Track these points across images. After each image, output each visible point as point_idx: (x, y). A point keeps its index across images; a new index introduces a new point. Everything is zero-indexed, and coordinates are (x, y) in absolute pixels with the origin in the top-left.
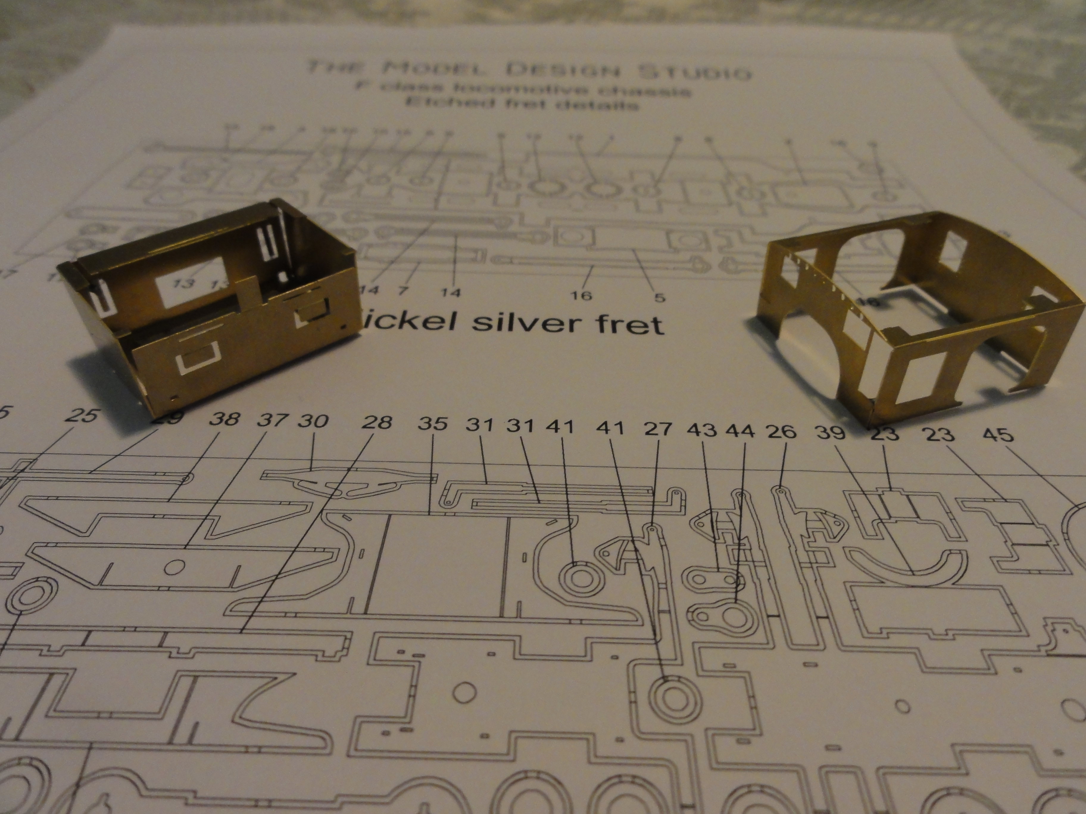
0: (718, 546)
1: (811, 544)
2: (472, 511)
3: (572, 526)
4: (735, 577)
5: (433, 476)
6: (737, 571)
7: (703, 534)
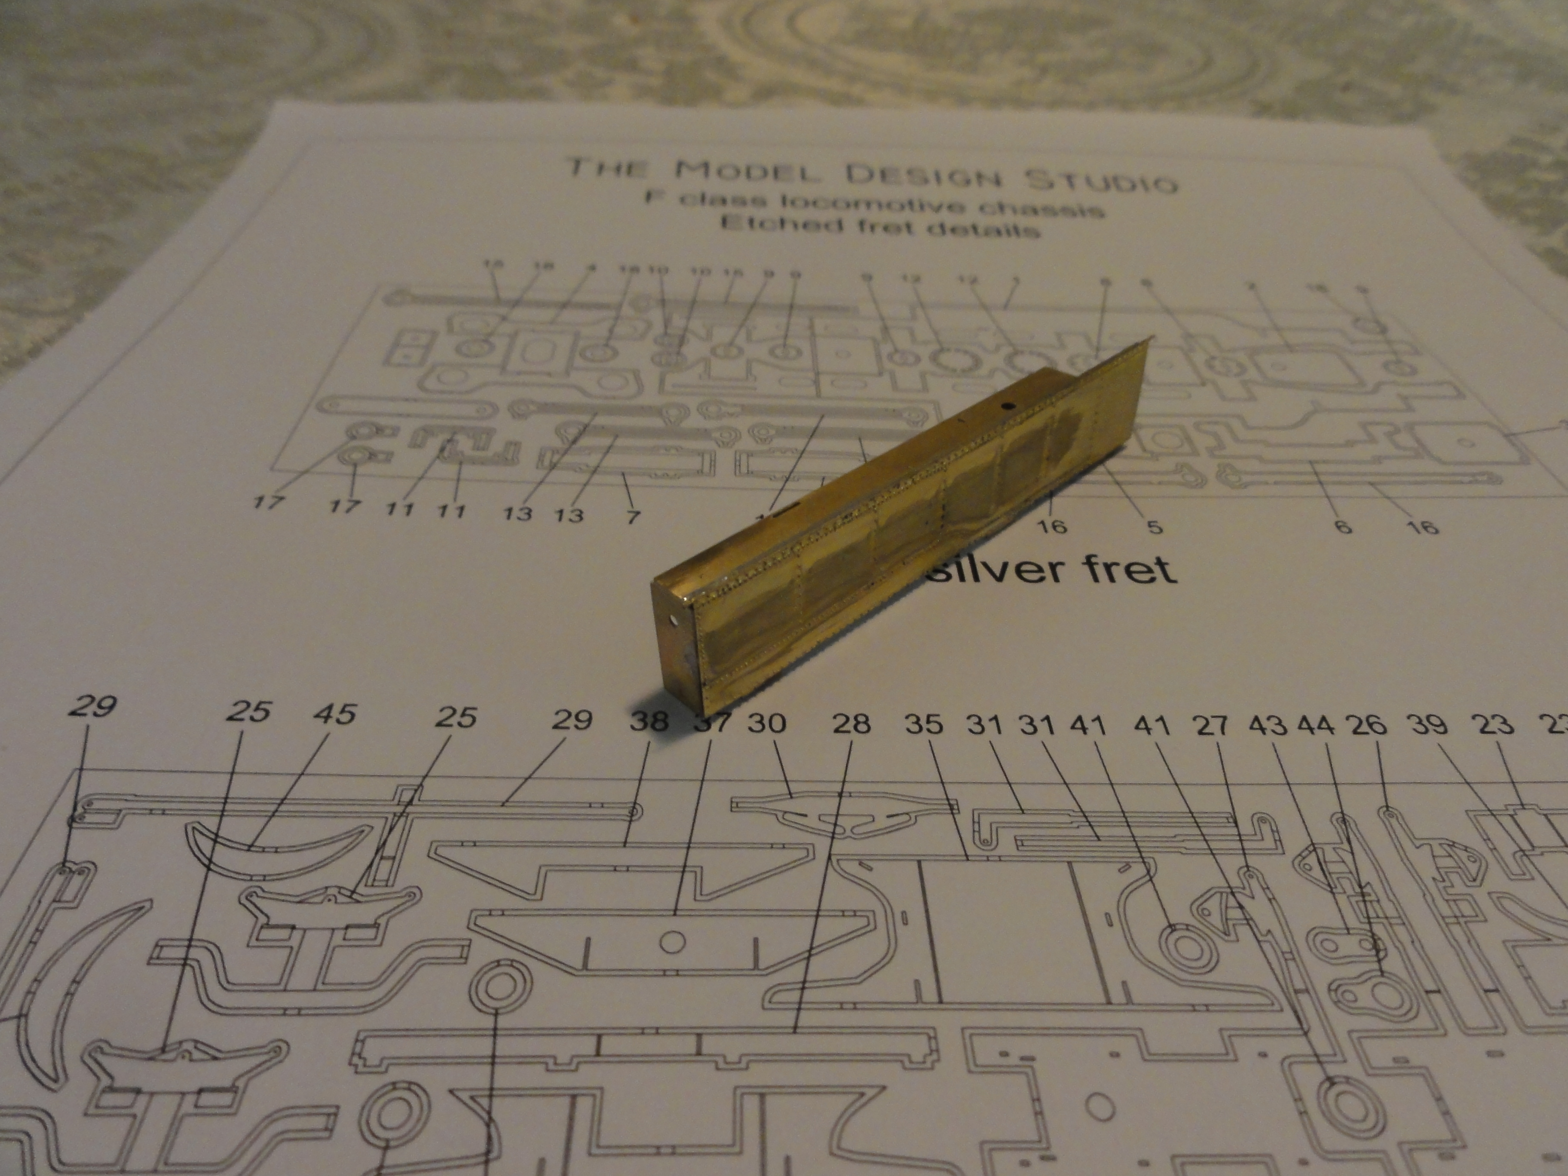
0: (1338, 897)
1: (1451, 891)
2: (1020, 854)
3: (1152, 873)
4: (1371, 940)
5: (952, 802)
6: (1371, 931)
7: (1314, 881)
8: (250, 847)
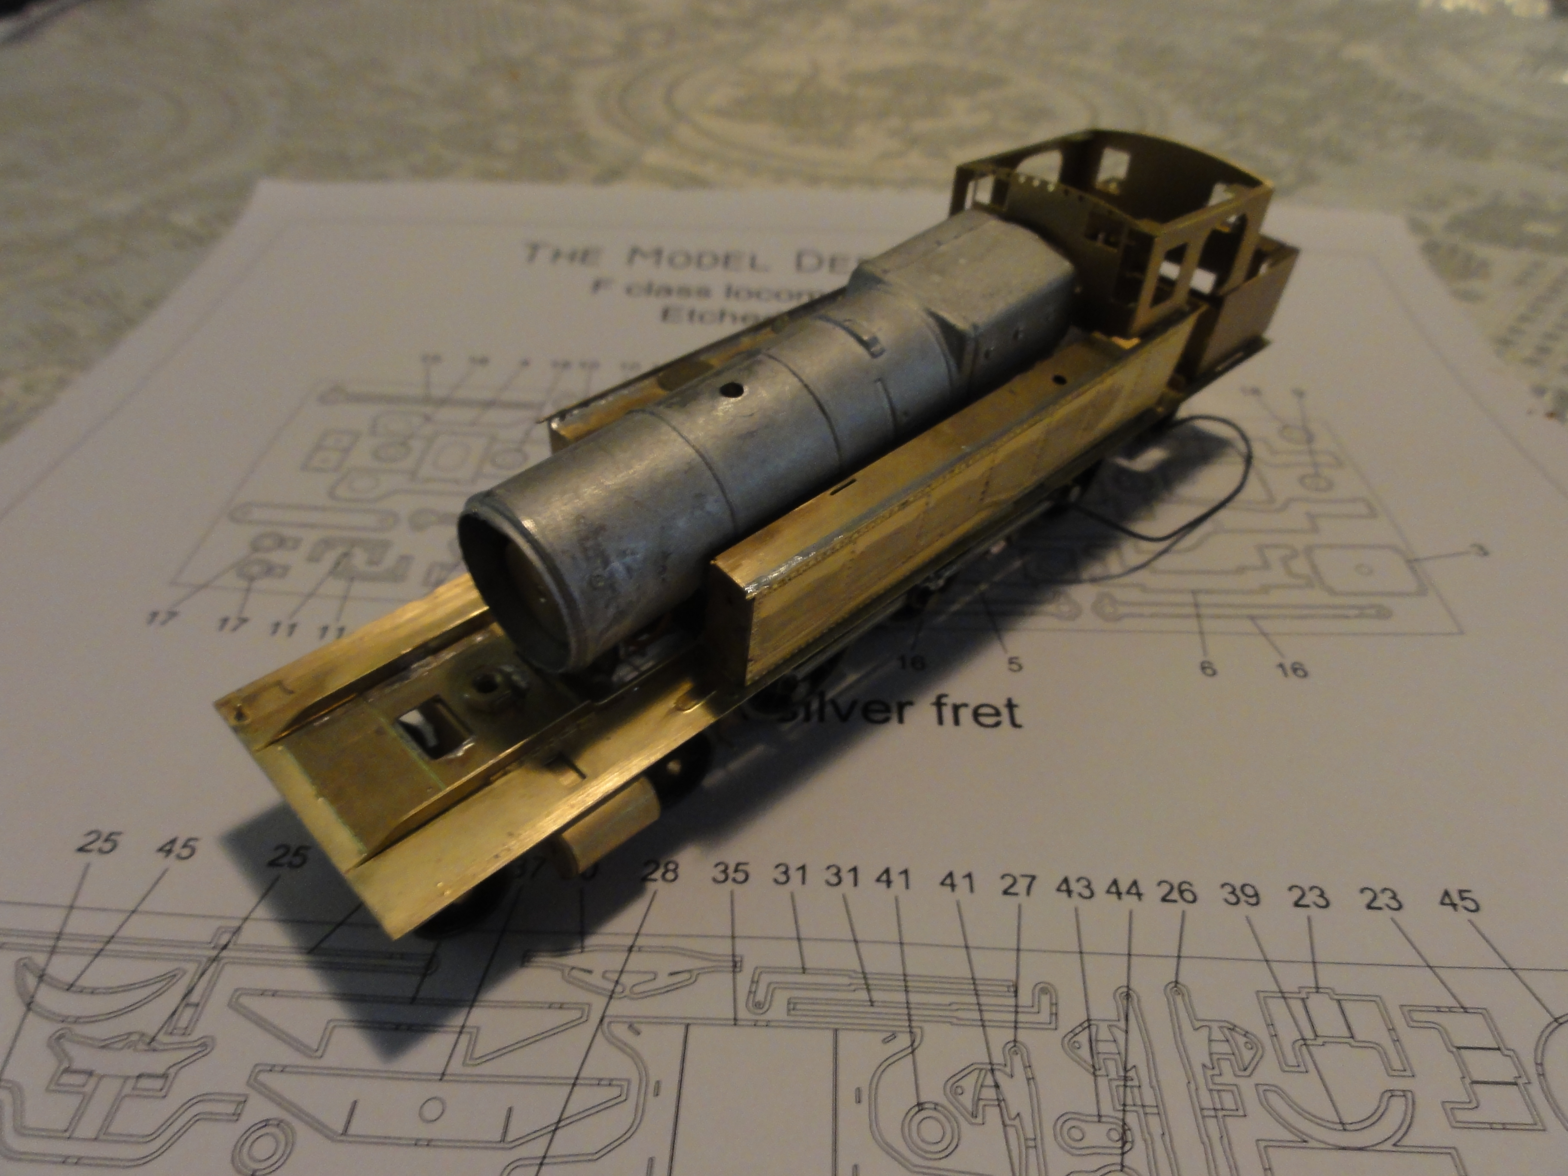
0: (1099, 1080)
1: (1218, 1080)
2: (790, 1018)
3: (916, 1044)
4: (1121, 1130)
5: (737, 959)
6: (1123, 1120)
7: (1079, 1061)
8: (70, 987)
